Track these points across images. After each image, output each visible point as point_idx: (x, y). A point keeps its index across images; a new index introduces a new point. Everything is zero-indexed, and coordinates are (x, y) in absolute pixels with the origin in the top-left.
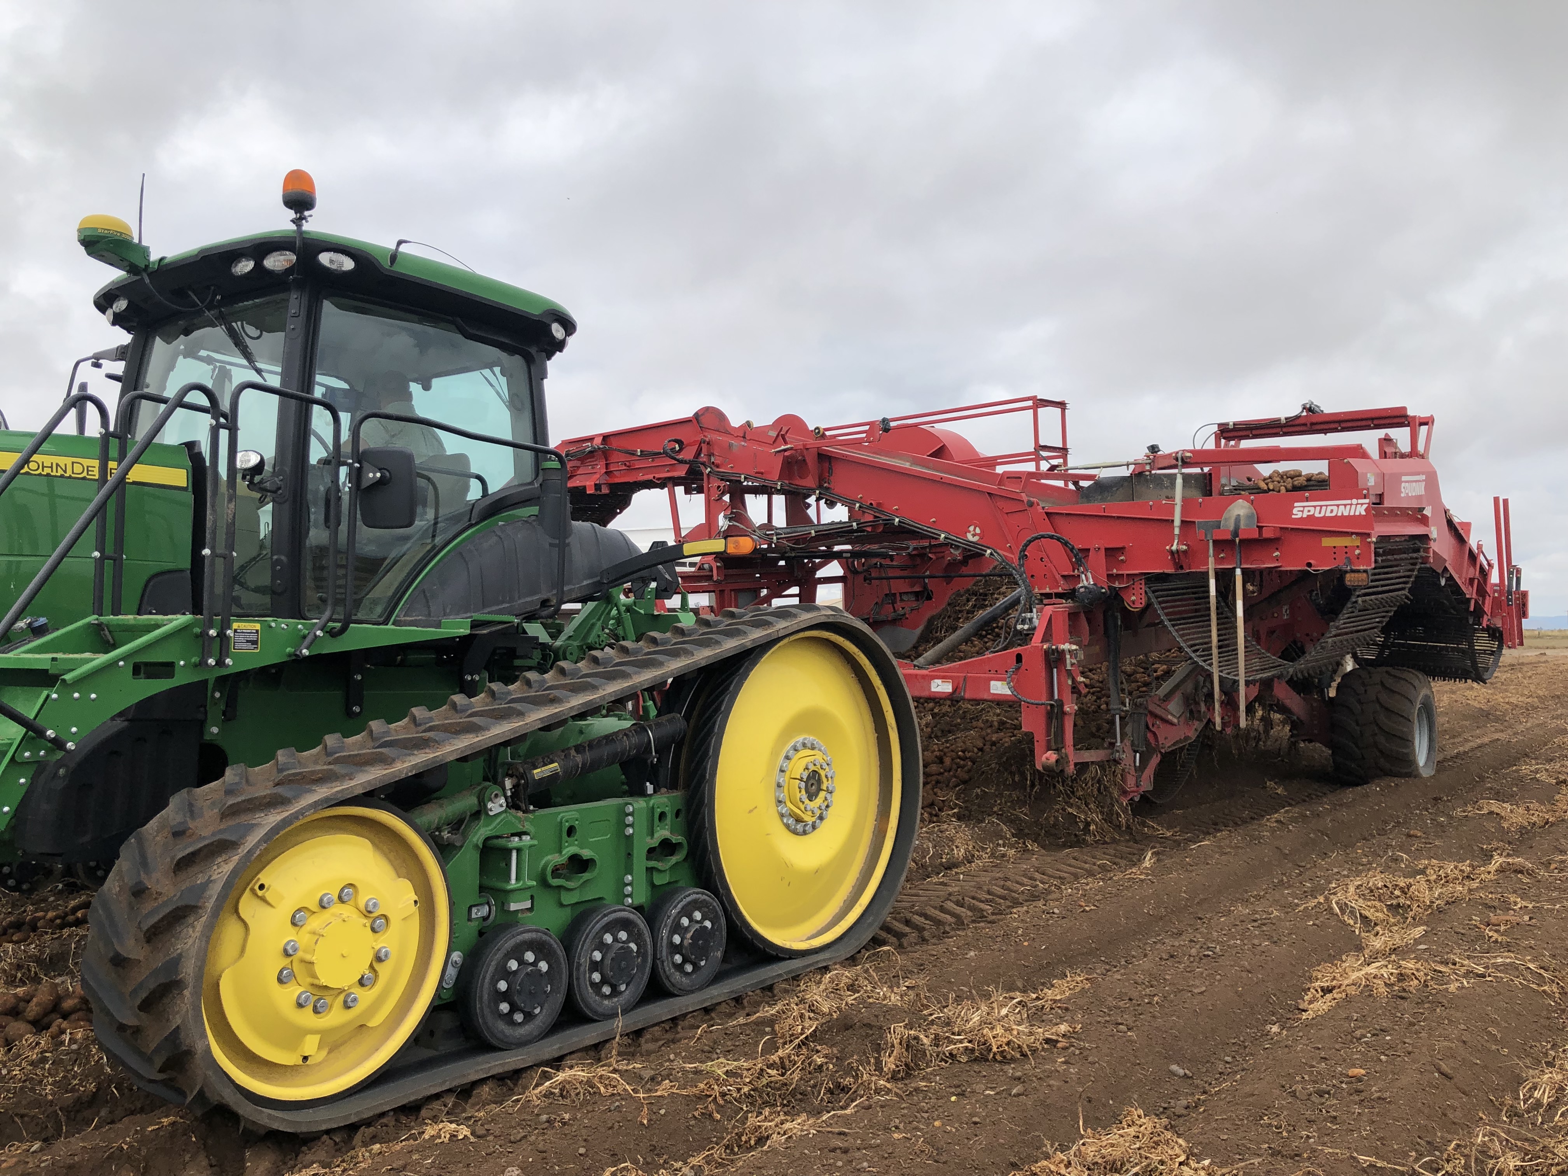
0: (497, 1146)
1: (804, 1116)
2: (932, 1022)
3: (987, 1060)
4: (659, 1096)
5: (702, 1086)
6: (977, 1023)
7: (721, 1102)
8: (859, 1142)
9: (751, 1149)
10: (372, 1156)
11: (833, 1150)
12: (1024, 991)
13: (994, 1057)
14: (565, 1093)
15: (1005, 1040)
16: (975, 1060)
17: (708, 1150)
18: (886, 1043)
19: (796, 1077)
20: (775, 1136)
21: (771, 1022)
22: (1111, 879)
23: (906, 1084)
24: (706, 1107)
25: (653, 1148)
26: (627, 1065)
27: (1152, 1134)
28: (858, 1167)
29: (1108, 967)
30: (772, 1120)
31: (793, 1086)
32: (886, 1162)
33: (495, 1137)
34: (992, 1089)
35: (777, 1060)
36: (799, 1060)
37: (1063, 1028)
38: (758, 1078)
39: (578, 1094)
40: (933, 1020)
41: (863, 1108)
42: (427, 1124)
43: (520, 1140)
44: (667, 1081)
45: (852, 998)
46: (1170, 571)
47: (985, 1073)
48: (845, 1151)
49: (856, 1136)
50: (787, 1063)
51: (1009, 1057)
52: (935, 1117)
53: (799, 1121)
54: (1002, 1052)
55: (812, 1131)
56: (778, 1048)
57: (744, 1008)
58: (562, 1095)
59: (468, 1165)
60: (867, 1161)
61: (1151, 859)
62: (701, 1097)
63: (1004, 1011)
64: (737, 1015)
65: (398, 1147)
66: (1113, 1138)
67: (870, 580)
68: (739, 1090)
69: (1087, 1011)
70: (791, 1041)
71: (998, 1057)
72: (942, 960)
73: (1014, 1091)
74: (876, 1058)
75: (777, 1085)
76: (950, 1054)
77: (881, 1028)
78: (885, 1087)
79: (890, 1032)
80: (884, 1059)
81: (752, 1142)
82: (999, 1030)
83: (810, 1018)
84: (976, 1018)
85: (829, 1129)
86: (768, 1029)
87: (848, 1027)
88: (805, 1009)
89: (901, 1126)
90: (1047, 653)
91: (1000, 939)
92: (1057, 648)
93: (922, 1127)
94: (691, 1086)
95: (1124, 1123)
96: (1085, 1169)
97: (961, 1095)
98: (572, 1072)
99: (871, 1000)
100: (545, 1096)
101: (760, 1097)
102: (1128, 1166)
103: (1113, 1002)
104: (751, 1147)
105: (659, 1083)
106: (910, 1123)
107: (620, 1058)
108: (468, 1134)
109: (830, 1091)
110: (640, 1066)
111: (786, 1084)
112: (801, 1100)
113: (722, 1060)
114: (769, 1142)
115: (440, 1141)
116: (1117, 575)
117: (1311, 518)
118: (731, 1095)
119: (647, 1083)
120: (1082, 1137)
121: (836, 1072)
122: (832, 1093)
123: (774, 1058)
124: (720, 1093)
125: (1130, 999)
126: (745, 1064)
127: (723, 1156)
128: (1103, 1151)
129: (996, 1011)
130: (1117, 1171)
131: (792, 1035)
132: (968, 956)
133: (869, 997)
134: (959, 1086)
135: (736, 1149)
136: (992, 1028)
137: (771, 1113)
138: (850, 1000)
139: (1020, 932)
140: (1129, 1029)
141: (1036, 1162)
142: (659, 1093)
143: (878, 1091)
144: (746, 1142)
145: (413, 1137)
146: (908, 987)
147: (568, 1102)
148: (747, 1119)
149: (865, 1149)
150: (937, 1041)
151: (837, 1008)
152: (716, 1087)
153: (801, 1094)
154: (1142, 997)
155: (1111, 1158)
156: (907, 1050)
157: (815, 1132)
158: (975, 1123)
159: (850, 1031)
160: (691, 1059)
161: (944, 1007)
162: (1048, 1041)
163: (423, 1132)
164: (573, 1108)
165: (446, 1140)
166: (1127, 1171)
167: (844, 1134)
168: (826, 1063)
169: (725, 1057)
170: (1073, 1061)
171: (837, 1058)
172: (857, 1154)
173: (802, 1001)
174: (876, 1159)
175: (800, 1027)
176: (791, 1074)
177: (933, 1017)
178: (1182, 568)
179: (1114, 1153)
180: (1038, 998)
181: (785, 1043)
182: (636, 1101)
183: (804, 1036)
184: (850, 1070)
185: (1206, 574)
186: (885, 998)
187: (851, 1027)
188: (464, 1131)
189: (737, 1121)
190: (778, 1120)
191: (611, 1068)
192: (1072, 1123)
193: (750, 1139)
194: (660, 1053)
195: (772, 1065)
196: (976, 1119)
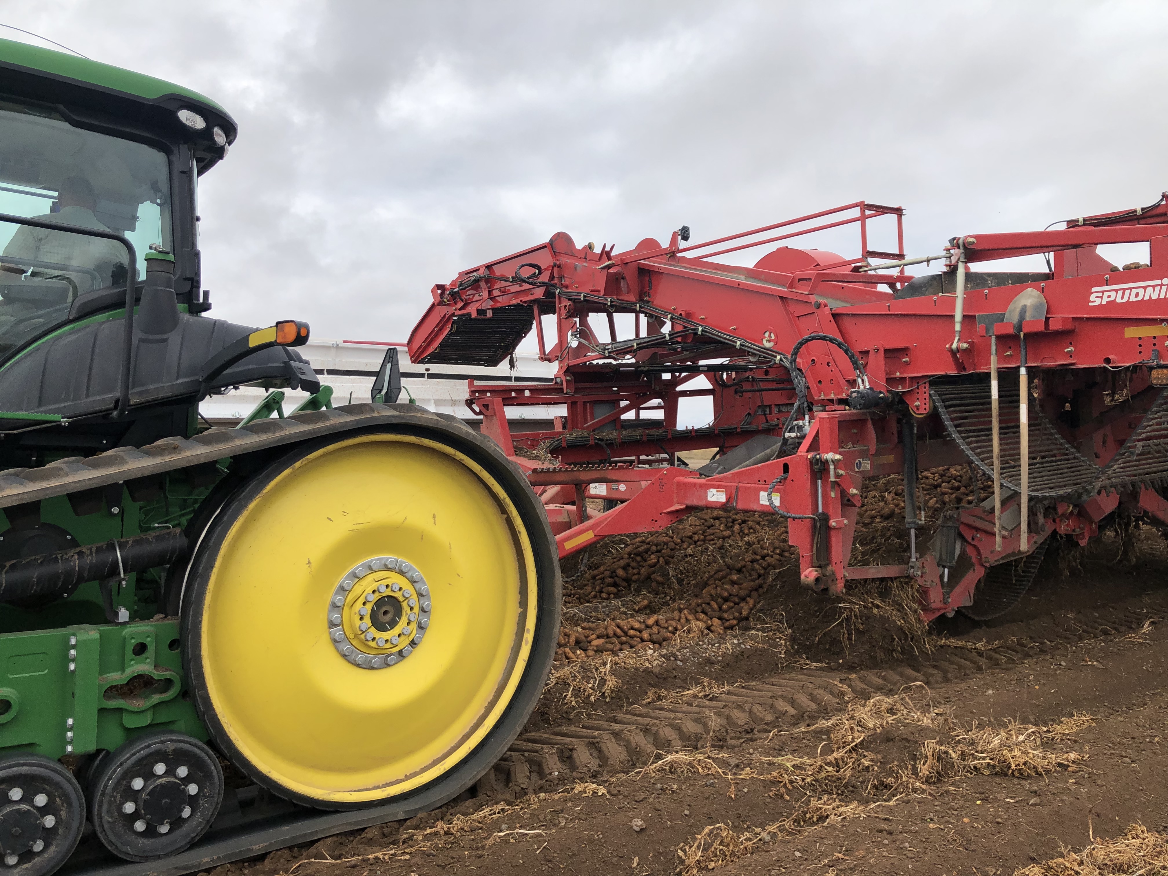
0: (626, 803)
1: (855, 804)
2: (959, 742)
3: (1006, 775)
4: (743, 779)
5: (775, 774)
6: (997, 746)
7: (790, 787)
8: (900, 827)
9: (814, 824)
10: (540, 801)
11: (880, 831)
12: (1037, 725)
13: (1012, 773)
14: (673, 770)
15: (1022, 761)
16: (996, 774)
17: (781, 822)
18: (921, 754)
19: (848, 773)
20: (832, 816)
21: (827, 732)
22: (1111, 641)
23: (938, 788)
24: (778, 790)
25: (739, 816)
26: (718, 754)
27: (1154, 845)
28: (901, 846)
29: (1111, 711)
30: (830, 805)
31: (846, 780)
32: (924, 845)
33: (624, 796)
34: (1012, 798)
35: (833, 760)
36: (850, 762)
37: (1073, 756)
38: (818, 772)
39: (682, 772)
40: (959, 740)
41: (903, 802)
42: (576, 783)
43: (642, 801)
44: (748, 768)
45: (892, 718)
46: (953, 372)
47: (1005, 785)
48: (890, 833)
49: (898, 822)
50: (840, 763)
51: (1025, 774)
52: (964, 815)
53: (852, 807)
54: (1020, 770)
55: (862, 815)
56: (834, 751)
57: (804, 720)
58: (670, 771)
59: (606, 814)
60: (908, 842)
61: (1149, 627)
62: (775, 783)
63: (1021, 738)
64: (799, 725)
65: (556, 797)
66: (1120, 845)
67: (742, 392)
68: (803, 780)
69: (1094, 744)
70: (844, 747)
71: (1016, 774)
72: (965, 695)
73: (1031, 802)
74: (912, 765)
75: (833, 779)
76: (974, 767)
77: (917, 742)
78: (921, 787)
79: (924, 746)
80: (919, 766)
81: (815, 819)
82: (1017, 752)
83: (858, 731)
84: (996, 741)
85: (876, 815)
86: (824, 737)
87: (889, 740)
88: (854, 723)
89: (935, 819)
90: (813, 463)
91: (1013, 682)
92: (820, 458)
93: (952, 821)
94: (767, 773)
95: (1129, 836)
96: (1096, 868)
97: (985, 800)
98: (678, 755)
99: (907, 721)
100: (658, 771)
101: (820, 786)
102: (1134, 869)
103: (1115, 738)
104: (814, 822)
105: (742, 769)
106: (942, 817)
107: (712, 749)
108: (605, 792)
109: (875, 787)
110: (728, 756)
111: (840, 779)
112: (852, 792)
113: (790, 756)
114: (828, 821)
115: (586, 795)
116: (901, 378)
117: (1112, 304)
118: (797, 783)
119: (733, 768)
120: (1092, 843)
121: (881, 773)
122: (877, 789)
123: (831, 758)
124: (789, 780)
125: (1133, 738)
126: (808, 761)
127: (792, 827)
128: (1112, 855)
129: (1014, 737)
130: (1124, 872)
131: (845, 742)
132: (987, 694)
133: (905, 719)
134: (983, 793)
135: (802, 823)
136: (1011, 751)
137: (828, 800)
138: (890, 720)
139: (1031, 678)
140: (1133, 762)
141: (1052, 859)
142: (742, 777)
143: (915, 790)
144: (810, 819)
145: (567, 791)
146: (937, 714)
147: (675, 776)
148: (810, 801)
149: (906, 833)
150: (963, 756)
151: (880, 725)
152: (786, 776)
153: (852, 787)
154: (1145, 737)
155: (1119, 862)
156: (938, 761)
157: (865, 816)
158: (999, 823)
159: (891, 743)
160: (767, 754)
161: (968, 731)
162: (1059, 765)
163: (574, 788)
164: (679, 781)
165: (590, 795)
166: (1133, 872)
167: (888, 820)
168: (872, 766)
169: (792, 754)
170: (1083, 783)
171: (881, 762)
172: (900, 837)
173: (852, 718)
174: (915, 842)
175: (851, 737)
176: (844, 772)
177: (960, 738)
178: (964, 369)
179: (1122, 858)
180: (1048, 731)
181: (839, 748)
182: (725, 781)
183: (854, 744)
184: (891, 773)
185: (988, 375)
186: (919, 720)
187: (892, 740)
188: (602, 790)
189: (802, 802)
190: (834, 804)
191: (706, 755)
192: (1082, 831)
193: (813, 816)
194: (742, 748)
195: (829, 763)
196: (999, 820)
